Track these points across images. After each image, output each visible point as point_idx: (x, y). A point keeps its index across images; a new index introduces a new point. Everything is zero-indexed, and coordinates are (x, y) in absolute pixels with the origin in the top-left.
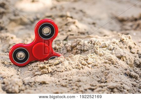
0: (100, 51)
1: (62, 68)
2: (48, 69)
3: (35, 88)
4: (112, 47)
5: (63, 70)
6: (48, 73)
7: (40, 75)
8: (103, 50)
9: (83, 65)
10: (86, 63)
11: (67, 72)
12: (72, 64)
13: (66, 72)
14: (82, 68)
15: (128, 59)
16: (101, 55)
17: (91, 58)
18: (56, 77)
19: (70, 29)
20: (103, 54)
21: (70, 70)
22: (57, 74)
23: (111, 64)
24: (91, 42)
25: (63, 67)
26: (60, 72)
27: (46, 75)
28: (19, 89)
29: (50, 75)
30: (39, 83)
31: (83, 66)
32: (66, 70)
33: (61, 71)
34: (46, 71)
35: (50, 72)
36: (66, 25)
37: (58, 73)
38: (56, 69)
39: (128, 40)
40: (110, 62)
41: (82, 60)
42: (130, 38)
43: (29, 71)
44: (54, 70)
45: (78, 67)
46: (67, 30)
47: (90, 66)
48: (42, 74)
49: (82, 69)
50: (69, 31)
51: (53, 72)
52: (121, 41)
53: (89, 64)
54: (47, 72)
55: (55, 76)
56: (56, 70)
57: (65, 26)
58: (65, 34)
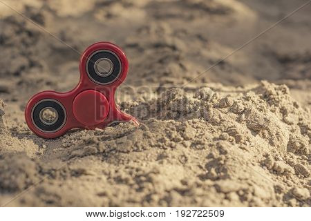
0: (215, 113)
1: (128, 145)
2: (98, 144)
3: (60, 182)
4: (242, 107)
5: (129, 148)
6: (99, 153)
7: (82, 157)
8: (221, 113)
9: (173, 140)
10: (179, 137)
11: (138, 154)
12: (149, 137)
13: (135, 153)
14: (172, 147)
15: (274, 134)
16: (214, 123)
17: (193, 127)
18: (113, 163)
19: (167, 71)
20: (219, 120)
21: (145, 149)
22: (116, 157)
23: (234, 142)
24: (199, 97)
25: (131, 142)
26: (123, 152)
27: (92, 156)
28: (26, 183)
29: (101, 158)
30: (73, 173)
31: (173, 142)
32: (135, 148)
33: (125, 151)
34: (94, 150)
35: (102, 151)
36: (161, 61)
37: (117, 154)
38: (115, 146)
39: (280, 97)
40: (231, 137)
41: (173, 129)
42: (285, 92)
43: (61, 149)
44: (112, 148)
45: (161, 144)
46: (162, 71)
47: (188, 143)
48: (86, 156)
49: (169, 149)
50: (166, 74)
51: (108, 152)
52: (265, 96)
53: (186, 139)
54: (96, 151)
55: (112, 160)
56: (115, 149)
57: (159, 65)
58: (155, 79)
